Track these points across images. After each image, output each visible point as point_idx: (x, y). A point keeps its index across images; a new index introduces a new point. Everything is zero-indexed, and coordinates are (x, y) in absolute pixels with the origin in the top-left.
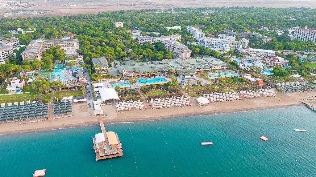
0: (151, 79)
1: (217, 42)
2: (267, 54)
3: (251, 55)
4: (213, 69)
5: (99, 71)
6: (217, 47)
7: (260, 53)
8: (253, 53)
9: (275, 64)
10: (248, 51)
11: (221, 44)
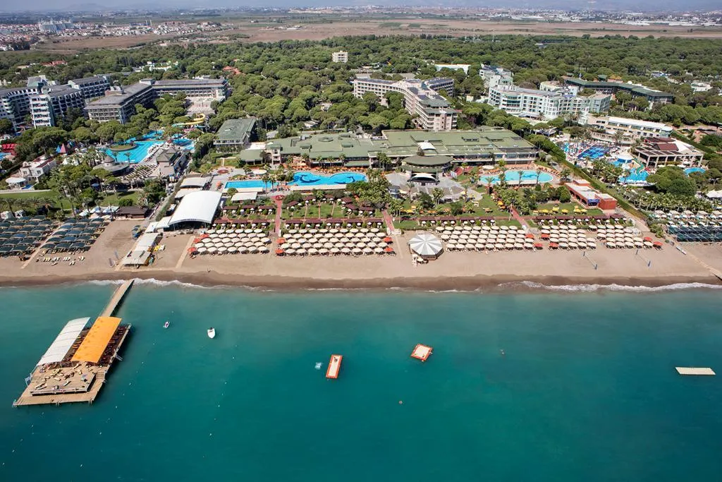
1: (529, 96)
2: (652, 133)
3: (608, 131)
4: (497, 159)
5: (223, 148)
6: (528, 108)
7: (631, 130)
8: (615, 127)
9: (673, 158)
10: (603, 122)
11: (538, 101)
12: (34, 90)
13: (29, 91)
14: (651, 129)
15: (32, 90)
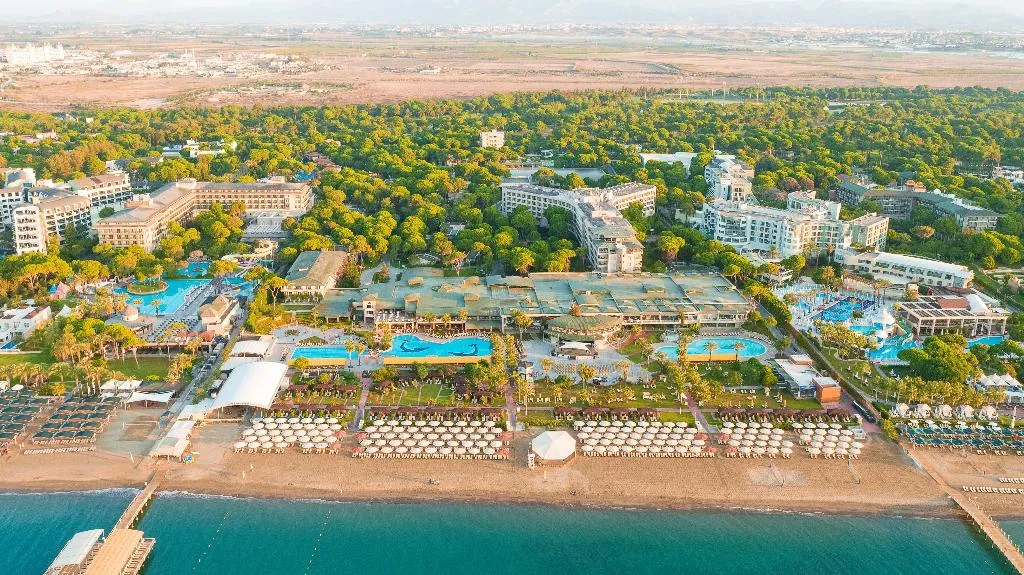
0: (443, 342)
1: (759, 220)
2: (940, 280)
3: (876, 277)
4: (686, 322)
5: (294, 297)
6: (757, 237)
7: (910, 274)
8: (885, 269)
9: (946, 321)
10: (868, 262)
11: (772, 228)
12: (17, 194)
13: (10, 195)
14: (937, 274)
15: (13, 194)
